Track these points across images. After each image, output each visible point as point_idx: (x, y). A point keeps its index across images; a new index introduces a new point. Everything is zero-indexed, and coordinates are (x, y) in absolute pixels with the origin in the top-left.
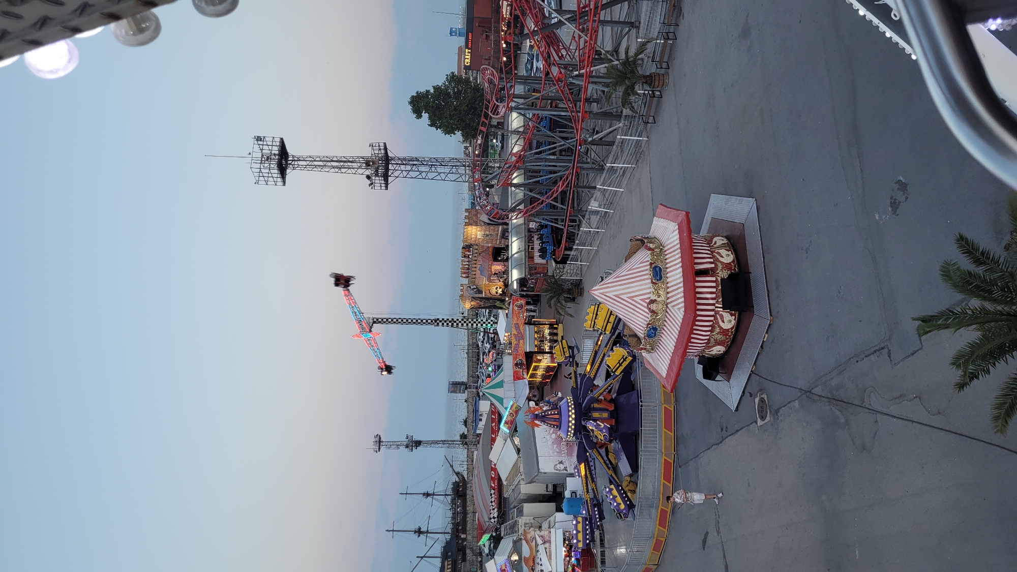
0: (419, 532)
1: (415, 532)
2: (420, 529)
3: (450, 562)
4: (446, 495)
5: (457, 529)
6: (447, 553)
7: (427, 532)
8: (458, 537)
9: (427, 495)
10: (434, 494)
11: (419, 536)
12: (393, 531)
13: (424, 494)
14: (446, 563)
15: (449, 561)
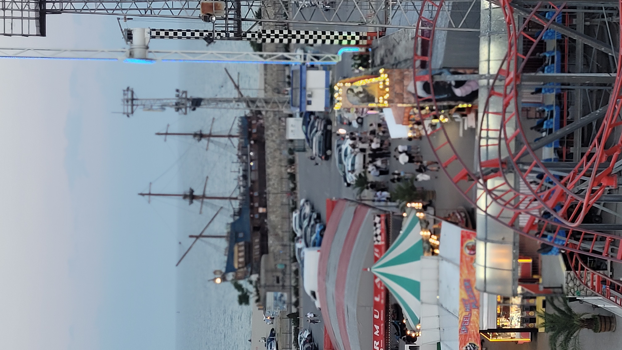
0: (191, 196)
1: (185, 196)
2: (192, 191)
3: (243, 248)
4: (230, 136)
5: (252, 197)
6: (237, 234)
7: (204, 197)
8: (253, 209)
9: (200, 136)
10: (210, 135)
11: (191, 202)
12: (150, 194)
13: (195, 135)
14: (236, 249)
15: (241, 246)
